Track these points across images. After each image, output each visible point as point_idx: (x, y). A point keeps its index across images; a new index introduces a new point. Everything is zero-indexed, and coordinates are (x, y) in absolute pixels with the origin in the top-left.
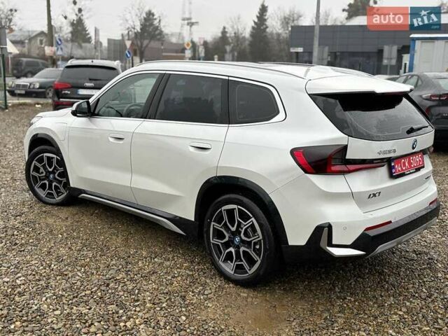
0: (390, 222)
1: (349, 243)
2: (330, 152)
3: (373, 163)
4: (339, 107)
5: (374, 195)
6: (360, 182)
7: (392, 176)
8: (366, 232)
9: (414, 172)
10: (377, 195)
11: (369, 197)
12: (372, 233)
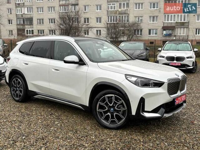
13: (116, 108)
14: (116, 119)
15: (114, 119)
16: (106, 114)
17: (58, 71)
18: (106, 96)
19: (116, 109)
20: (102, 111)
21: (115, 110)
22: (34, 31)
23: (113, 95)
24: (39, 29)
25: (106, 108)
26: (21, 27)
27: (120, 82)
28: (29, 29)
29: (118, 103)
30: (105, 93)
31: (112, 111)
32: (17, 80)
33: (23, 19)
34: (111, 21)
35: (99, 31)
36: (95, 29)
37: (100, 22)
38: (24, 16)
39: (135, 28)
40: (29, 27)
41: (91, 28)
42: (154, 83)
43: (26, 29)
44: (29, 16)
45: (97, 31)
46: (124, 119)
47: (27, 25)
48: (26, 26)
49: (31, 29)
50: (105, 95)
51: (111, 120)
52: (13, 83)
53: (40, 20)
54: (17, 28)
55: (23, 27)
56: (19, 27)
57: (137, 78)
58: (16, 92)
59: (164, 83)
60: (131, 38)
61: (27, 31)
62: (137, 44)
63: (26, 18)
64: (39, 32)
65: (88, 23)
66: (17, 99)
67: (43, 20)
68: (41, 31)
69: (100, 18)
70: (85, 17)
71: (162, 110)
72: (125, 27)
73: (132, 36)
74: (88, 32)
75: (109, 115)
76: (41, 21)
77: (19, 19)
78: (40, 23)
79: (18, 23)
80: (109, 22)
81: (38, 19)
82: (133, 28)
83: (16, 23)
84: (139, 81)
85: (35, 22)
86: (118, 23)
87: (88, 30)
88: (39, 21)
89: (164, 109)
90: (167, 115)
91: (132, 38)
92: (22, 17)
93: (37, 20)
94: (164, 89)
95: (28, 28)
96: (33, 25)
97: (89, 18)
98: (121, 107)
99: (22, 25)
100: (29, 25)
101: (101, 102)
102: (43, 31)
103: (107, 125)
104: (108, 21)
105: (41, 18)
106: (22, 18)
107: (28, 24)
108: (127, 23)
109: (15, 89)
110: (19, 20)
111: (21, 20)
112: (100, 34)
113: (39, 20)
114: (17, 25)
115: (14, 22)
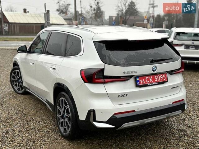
0: (134, 111)
1: (105, 121)
2: (93, 72)
3: (120, 78)
4: (105, 48)
5: (123, 96)
6: (114, 88)
7: (137, 86)
8: (115, 115)
9: (157, 84)
10: (125, 95)
11: (118, 97)
12: (118, 116)
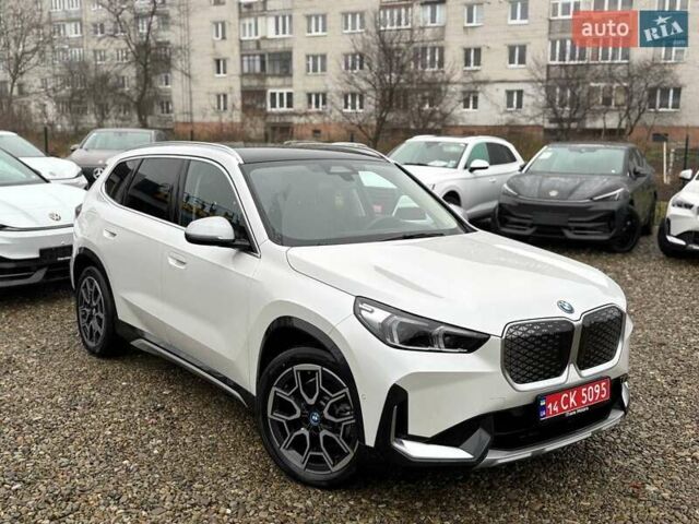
13: (325, 411)
14: (325, 454)
15: (322, 451)
16: (296, 431)
17: (182, 267)
18: (296, 367)
19: (327, 416)
20: (282, 418)
21: (323, 420)
22: (295, 97)
23: (318, 367)
24: (310, 89)
25: (294, 412)
26: (255, 83)
27: (334, 324)
28: (278, 91)
29: (331, 398)
30: (292, 358)
31: (316, 424)
32: (92, 283)
33: (262, 56)
34: (562, 57)
35: (515, 95)
36: (503, 88)
37: (522, 60)
38: (264, 45)
39: (652, 84)
40: (279, 81)
41: (486, 82)
42: (446, 335)
43: (270, 91)
44: (280, 46)
45: (510, 93)
46: (352, 455)
47: (273, 75)
48: (270, 81)
49: (285, 91)
50: (292, 366)
51: (311, 453)
52: (83, 291)
53: (315, 58)
54: (242, 86)
55: (262, 84)
56: (246, 82)
57: (389, 314)
58: (88, 322)
59: (488, 339)
60: (636, 121)
61: (273, 95)
62: (600, 151)
63: (269, 54)
64: (310, 101)
65: (476, 68)
66: (92, 344)
67: (324, 57)
68: (317, 96)
69: (523, 49)
70: (466, 46)
71: (481, 436)
72: (612, 78)
73: (640, 114)
74: (475, 99)
75: (303, 436)
76: (318, 62)
77: (249, 55)
78: (315, 70)
79: (246, 70)
80: (557, 62)
81: (308, 57)
82: (643, 84)
83: (238, 71)
84: (395, 326)
85: (298, 63)
86: (588, 65)
87: (475, 92)
88: (311, 62)
89: (489, 432)
90: (500, 457)
91: (639, 118)
92: (258, 47)
93: (303, 57)
94: (487, 358)
95: (274, 86)
96: (291, 76)
97: (483, 51)
98: (347, 411)
99: (258, 76)
100: (280, 76)
101: (283, 389)
102: (324, 95)
103: (297, 471)
104: (553, 58)
105: (319, 51)
106: (259, 52)
107: (278, 72)
108: (619, 64)
109: (88, 310)
110: (249, 61)
111: (254, 61)
112: (520, 105)
113: (311, 59)
114: (243, 75)
115: (234, 67)
